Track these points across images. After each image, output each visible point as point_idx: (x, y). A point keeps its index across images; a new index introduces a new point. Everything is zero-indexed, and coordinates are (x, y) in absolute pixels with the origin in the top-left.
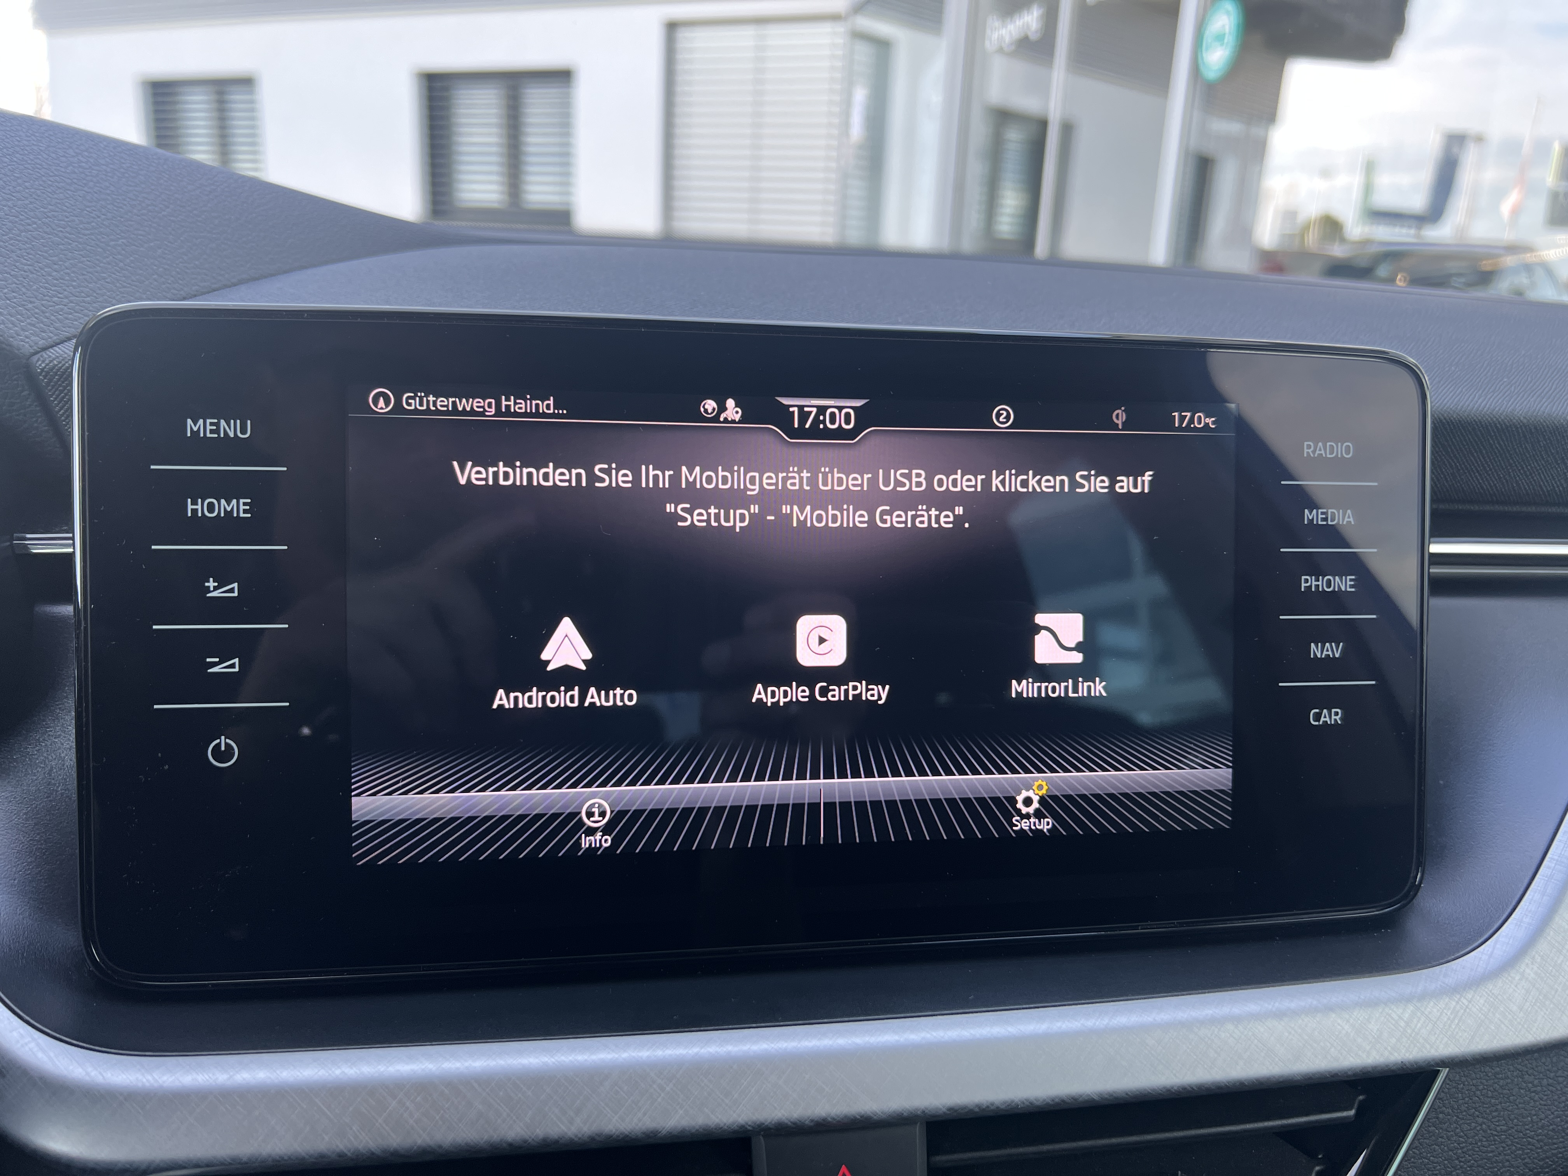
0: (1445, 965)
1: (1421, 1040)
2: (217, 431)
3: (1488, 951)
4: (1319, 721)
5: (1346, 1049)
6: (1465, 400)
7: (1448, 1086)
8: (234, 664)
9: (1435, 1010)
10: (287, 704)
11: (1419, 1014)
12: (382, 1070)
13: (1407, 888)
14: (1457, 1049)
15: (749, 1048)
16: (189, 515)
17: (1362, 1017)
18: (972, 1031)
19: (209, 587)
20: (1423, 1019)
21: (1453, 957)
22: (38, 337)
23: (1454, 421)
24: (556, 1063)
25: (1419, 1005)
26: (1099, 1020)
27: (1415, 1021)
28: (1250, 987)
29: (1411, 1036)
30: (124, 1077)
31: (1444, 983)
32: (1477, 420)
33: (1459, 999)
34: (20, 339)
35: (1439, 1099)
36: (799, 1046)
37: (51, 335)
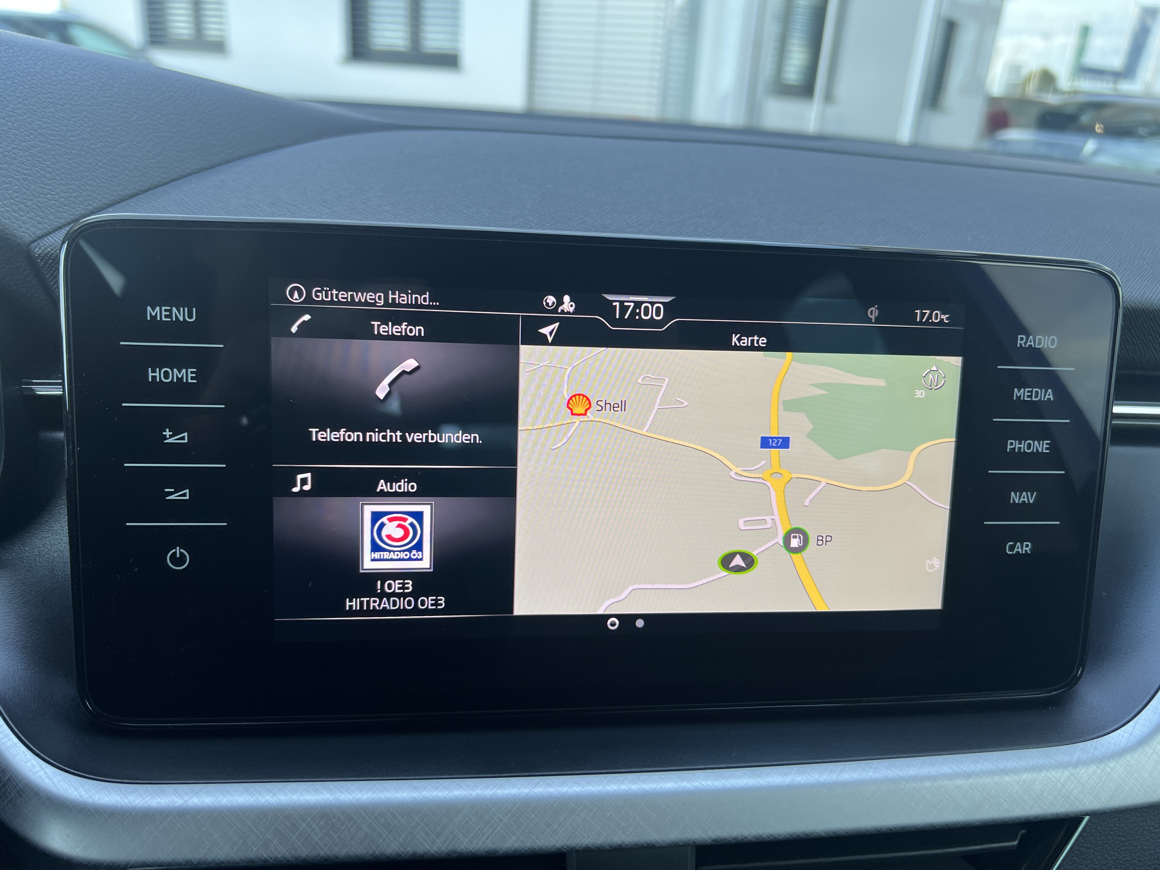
0: (1095, 740)
2: (170, 316)
3: (1129, 730)
4: (1013, 551)
6: (1149, 292)
7: (1089, 828)
8: (185, 493)
9: (1085, 776)
10: (226, 524)
11: (1072, 778)
13: (1070, 678)
14: (1099, 805)
15: (566, 790)
16: (150, 380)
18: (734, 782)
19: (166, 435)
20: (1075, 782)
21: (1102, 734)
22: (36, 228)
24: (422, 797)
25: (1073, 771)
26: (830, 776)
27: (1069, 783)
29: (1065, 794)
31: (1094, 755)
33: (1104, 768)
34: (22, 231)
35: (1082, 837)
37: (46, 226)
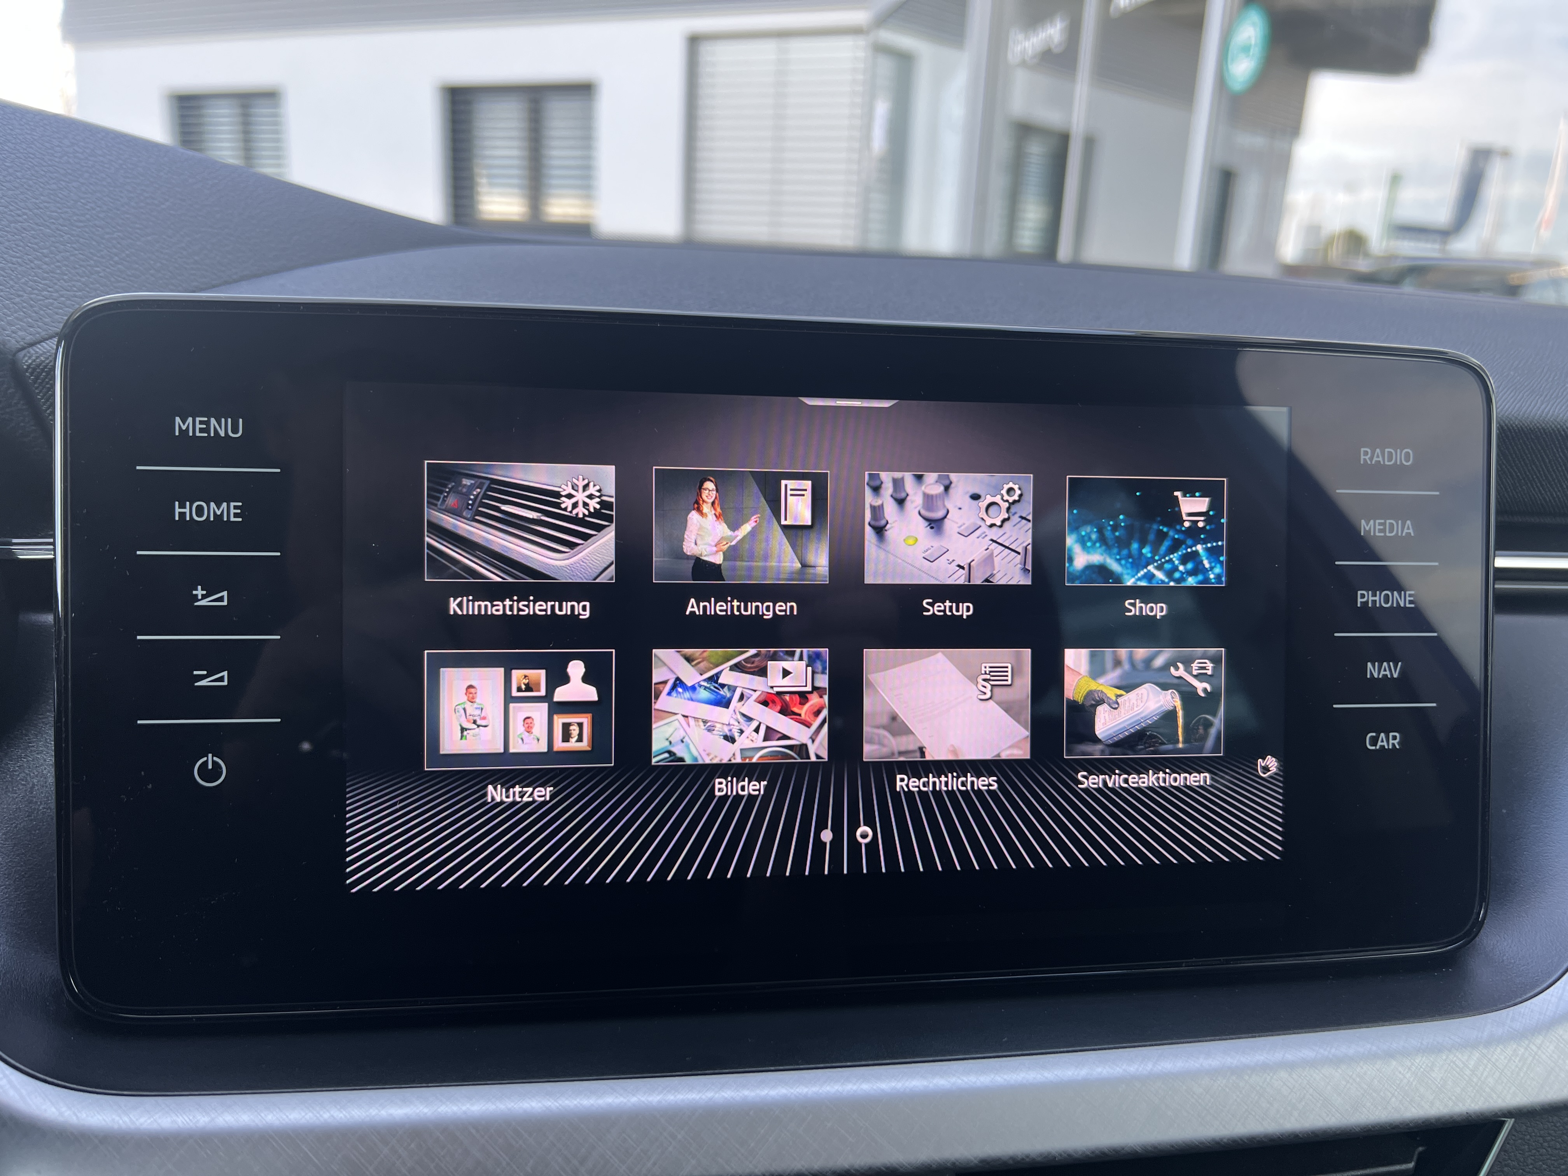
0: (1513, 1008)
1: (1487, 1090)
2: (206, 430)
3: (1558, 992)
4: (1376, 746)
5: (1408, 1100)
6: (1527, 405)
7: (1514, 1138)
8: (223, 677)
9: (1503, 1058)
10: (279, 720)
11: (1485, 1061)
12: (374, 1113)
13: (1470, 924)
14: (1526, 1099)
15: (767, 1094)
16: (177, 518)
17: (1425, 1065)
18: (1005, 1077)
19: (197, 595)
20: (1489, 1066)
21: (1520, 999)
22: (25, 331)
23: (1516, 428)
24: (560, 1107)
25: (1484, 1051)
26: (1142, 1066)
27: (1481, 1068)
28: (1303, 1031)
29: (1476, 1084)
30: (100, 1118)
31: (1512, 1028)
32: (1540, 427)
33: (1528, 1046)
34: (7, 334)
35: (1505, 1151)
36: (821, 1091)
37: (39, 330)
